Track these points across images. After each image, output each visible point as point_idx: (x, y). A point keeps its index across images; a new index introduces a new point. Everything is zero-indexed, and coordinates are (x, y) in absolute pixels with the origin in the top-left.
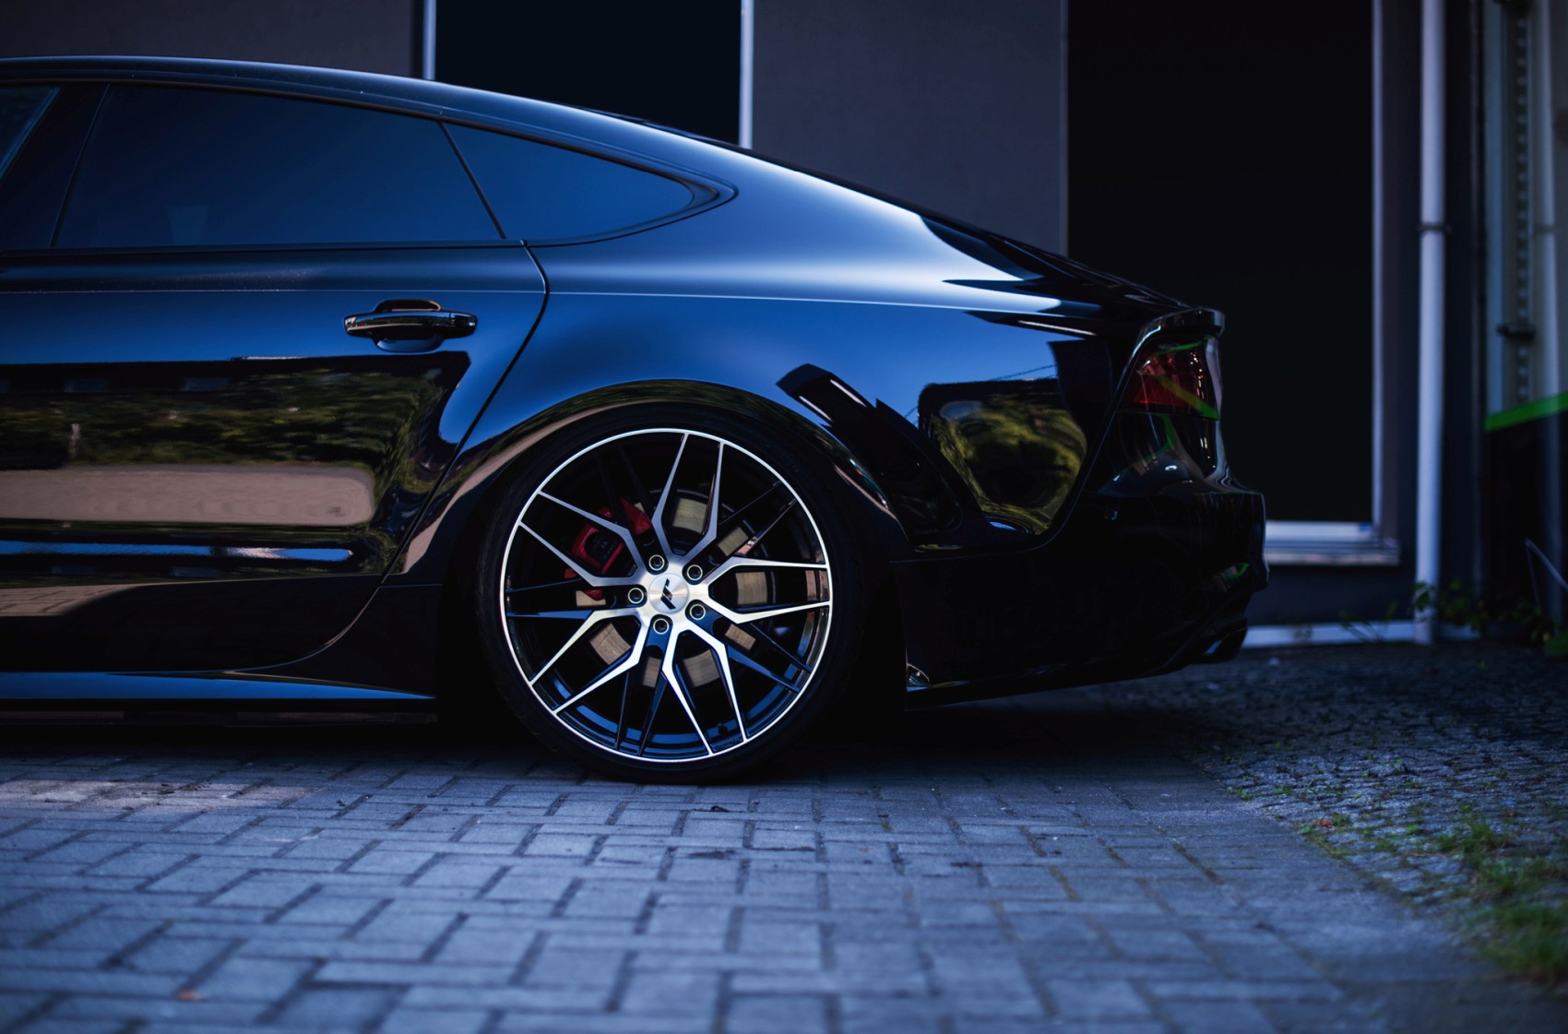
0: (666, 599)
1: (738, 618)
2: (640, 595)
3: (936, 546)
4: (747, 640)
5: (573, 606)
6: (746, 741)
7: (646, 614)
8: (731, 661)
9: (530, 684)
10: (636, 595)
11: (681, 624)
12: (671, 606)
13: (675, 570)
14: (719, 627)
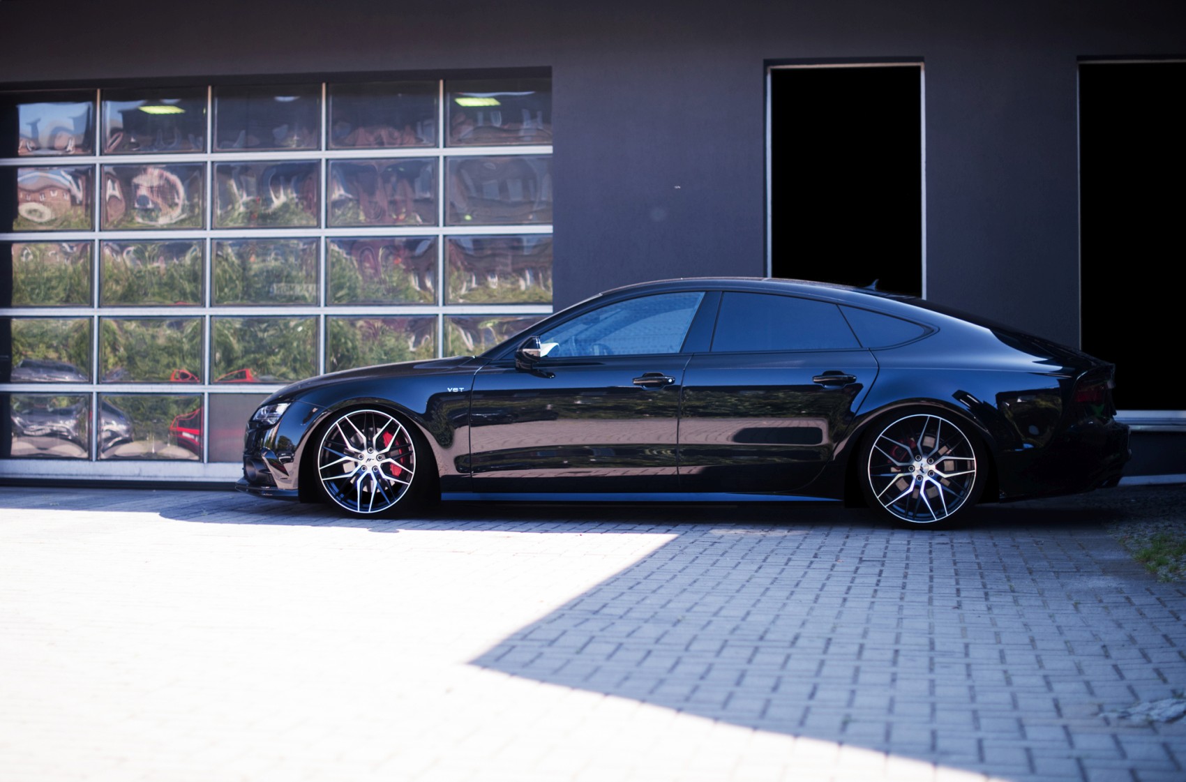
0: (922, 469)
1: (945, 476)
2: (912, 468)
3: (1009, 450)
4: (947, 483)
5: (890, 472)
6: (947, 515)
7: (915, 475)
8: (943, 490)
9: (878, 497)
10: (911, 468)
11: (926, 478)
12: (923, 472)
13: (924, 460)
14: (938, 478)
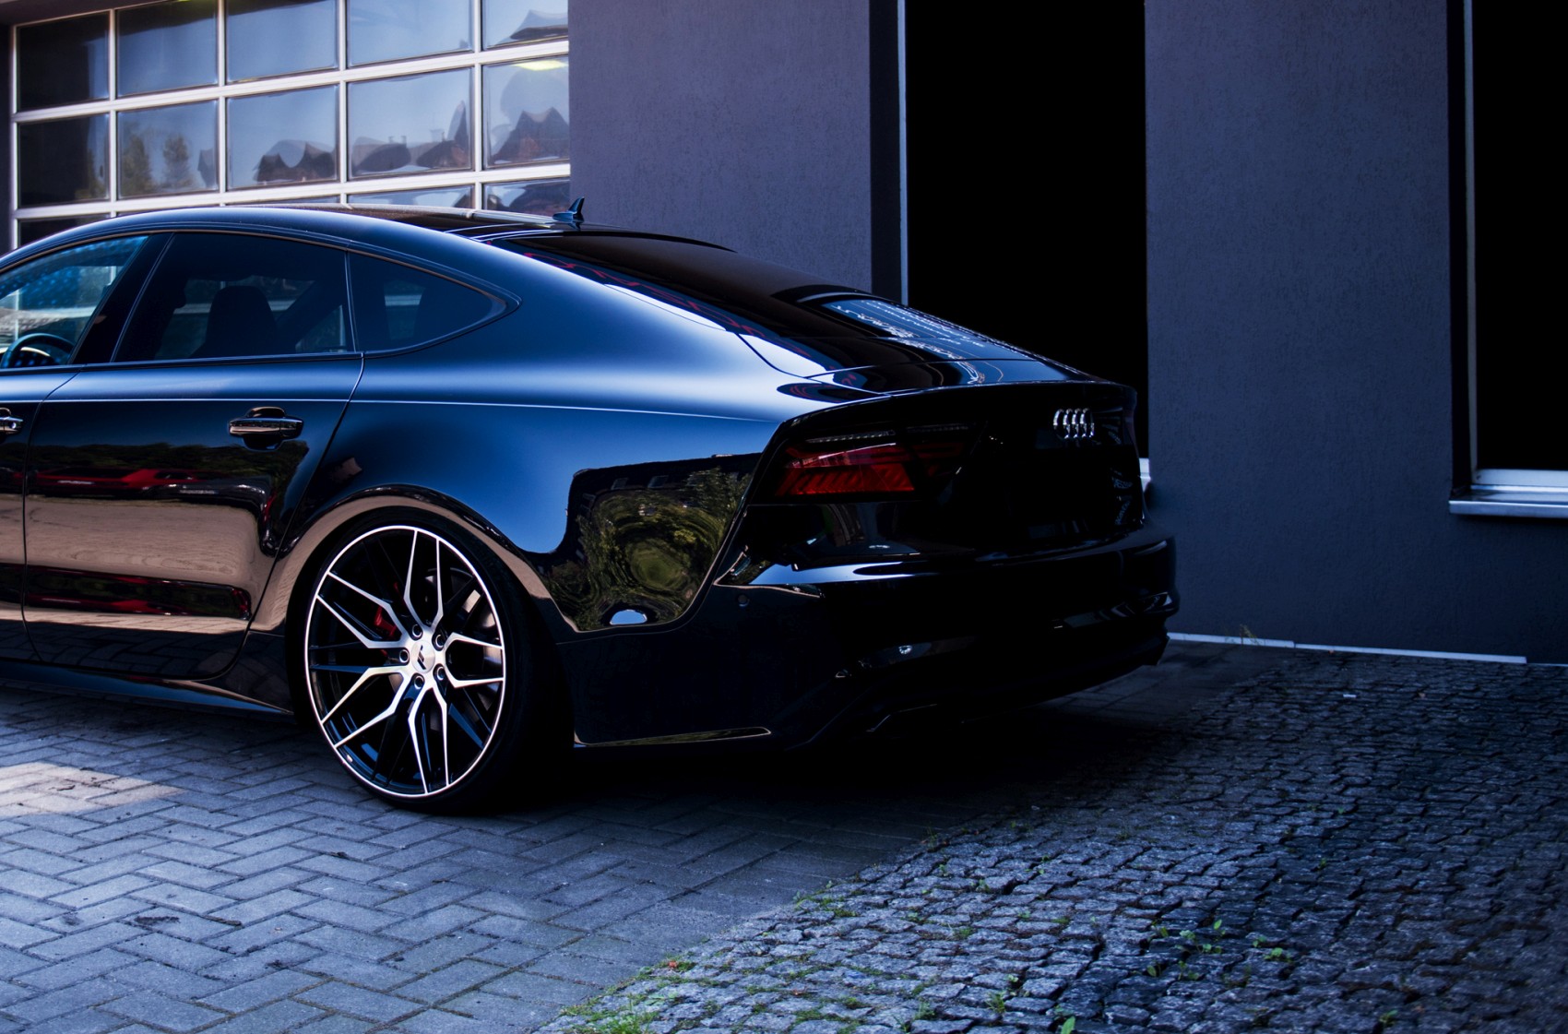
0: (421, 661)
1: (456, 683)
2: (406, 655)
6: (448, 786)
7: (406, 673)
10: (402, 656)
11: (427, 683)
13: (427, 637)
